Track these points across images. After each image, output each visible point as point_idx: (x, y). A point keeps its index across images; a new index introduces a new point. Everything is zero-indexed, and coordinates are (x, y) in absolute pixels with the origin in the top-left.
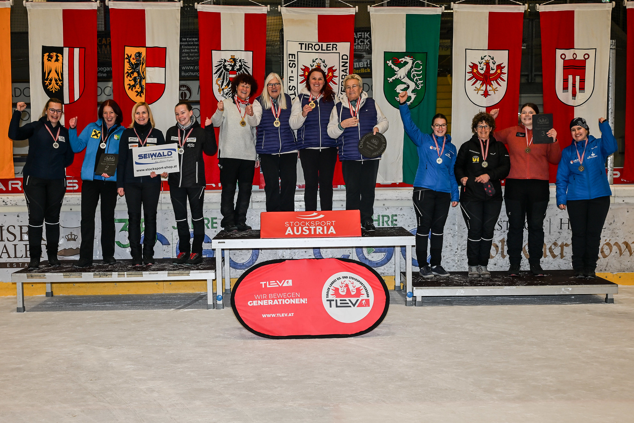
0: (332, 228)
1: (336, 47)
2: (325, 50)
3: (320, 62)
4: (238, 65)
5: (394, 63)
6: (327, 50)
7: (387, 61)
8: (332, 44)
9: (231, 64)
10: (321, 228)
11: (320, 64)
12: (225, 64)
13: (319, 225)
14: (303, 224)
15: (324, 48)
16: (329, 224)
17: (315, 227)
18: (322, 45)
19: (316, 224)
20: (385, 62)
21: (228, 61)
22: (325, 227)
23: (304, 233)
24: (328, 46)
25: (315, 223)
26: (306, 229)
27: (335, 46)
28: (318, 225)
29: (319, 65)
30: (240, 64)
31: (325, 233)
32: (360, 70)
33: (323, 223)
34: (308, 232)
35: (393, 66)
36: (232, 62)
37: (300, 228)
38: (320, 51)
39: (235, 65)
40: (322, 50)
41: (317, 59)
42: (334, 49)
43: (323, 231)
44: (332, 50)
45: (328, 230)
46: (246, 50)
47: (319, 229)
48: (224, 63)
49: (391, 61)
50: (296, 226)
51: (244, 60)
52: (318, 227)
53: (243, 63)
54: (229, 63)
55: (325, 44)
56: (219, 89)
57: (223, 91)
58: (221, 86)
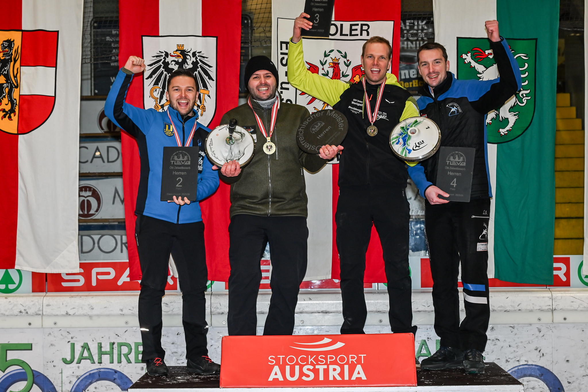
0: (359, 368)
1: (367, 30)
2: (347, 35)
3: (338, 56)
4: (190, 62)
5: (475, 58)
6: (351, 35)
7: (463, 55)
8: (360, 25)
9: (176, 60)
10: (338, 369)
11: (338, 60)
12: (166, 61)
13: (335, 363)
14: (302, 360)
15: (346, 31)
16: (354, 360)
17: (326, 367)
18: (342, 25)
19: (329, 360)
20: (459, 57)
21: (172, 54)
22: (346, 367)
23: (304, 378)
24: (353, 27)
25: (326, 359)
26: (308, 369)
27: (365, 28)
28: (332, 363)
29: (336, 62)
30: (194, 59)
31: (346, 378)
32: (411, 83)
33: (342, 359)
34: (312, 376)
35: (473, 64)
36: (178, 56)
37: (297, 368)
38: (338, 36)
39: (184, 61)
40: (341, 34)
41: (331, 51)
42: (365, 33)
43: (342, 374)
44: (359, 35)
45: (351, 374)
46: (205, 34)
47: (335, 370)
48: (165, 58)
49: (469, 55)
50: (288, 365)
51: (201, 52)
52: (331, 367)
53: (199, 58)
54: (174, 58)
55: (346, 25)
56: (156, 105)
57: (162, 110)
58: (158, 100)
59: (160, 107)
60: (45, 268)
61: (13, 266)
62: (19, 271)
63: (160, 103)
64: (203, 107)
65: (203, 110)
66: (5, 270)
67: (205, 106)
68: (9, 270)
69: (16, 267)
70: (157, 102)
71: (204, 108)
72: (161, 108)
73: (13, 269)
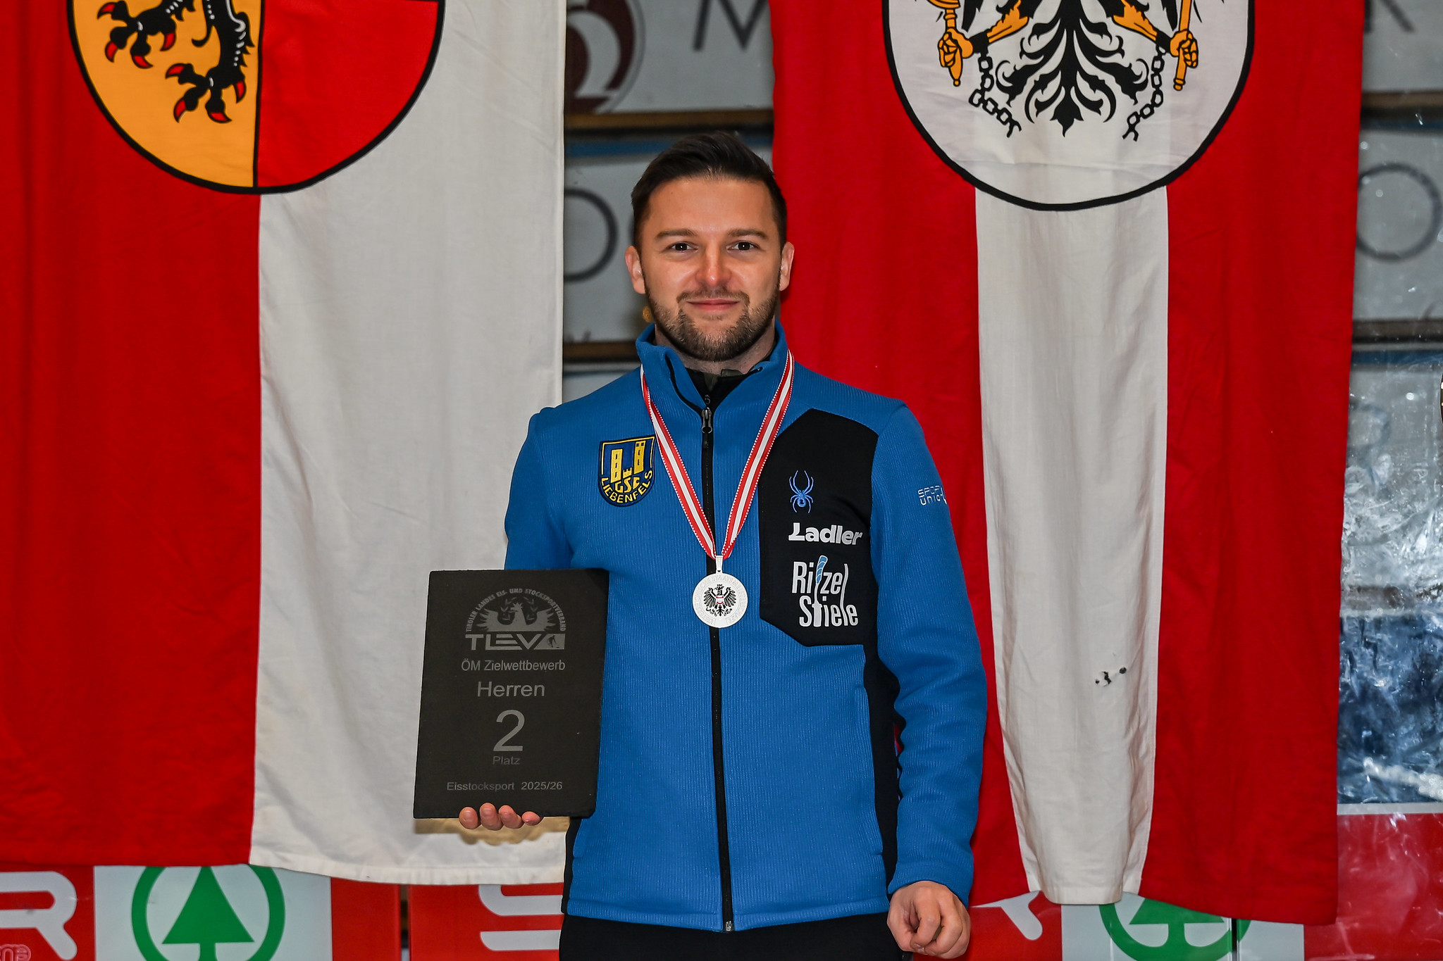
56: (950, 37)
57: (980, 61)
58: (960, 12)
59: (967, 47)
60: (398, 861)
61: (237, 851)
62: (267, 876)
63: (966, 25)
64: (1183, 42)
65: (1188, 56)
66: (195, 871)
67: (1194, 40)
68: (221, 873)
69: (257, 856)
70: (951, 23)
71: (1189, 47)
72: (975, 51)
73: (241, 868)
